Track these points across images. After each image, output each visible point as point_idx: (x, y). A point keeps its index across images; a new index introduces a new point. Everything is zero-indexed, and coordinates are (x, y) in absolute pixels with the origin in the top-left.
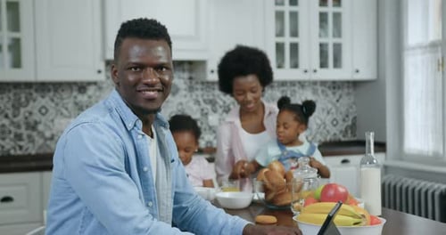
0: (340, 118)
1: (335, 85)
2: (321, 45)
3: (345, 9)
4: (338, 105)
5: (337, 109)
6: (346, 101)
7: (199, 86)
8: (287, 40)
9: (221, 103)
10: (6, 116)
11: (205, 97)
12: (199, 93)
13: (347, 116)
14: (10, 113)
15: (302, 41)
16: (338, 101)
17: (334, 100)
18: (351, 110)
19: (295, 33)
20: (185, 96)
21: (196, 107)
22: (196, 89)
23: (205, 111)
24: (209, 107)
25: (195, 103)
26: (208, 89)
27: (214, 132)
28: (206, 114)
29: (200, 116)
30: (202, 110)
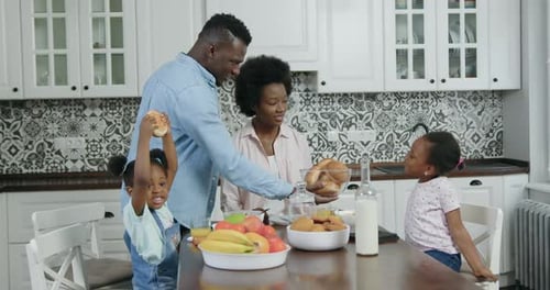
0: (482, 133)
1: (476, 96)
2: (451, 50)
3: (480, 11)
4: (480, 117)
5: (479, 123)
6: (489, 113)
7: (317, 99)
8: (411, 47)
9: (342, 117)
10: (117, 132)
11: (324, 111)
12: (317, 106)
13: (491, 131)
14: (120, 128)
15: (428, 47)
16: (479, 114)
17: (476, 113)
18: (496, 124)
19: (421, 40)
20: (301, 110)
21: (312, 122)
22: (314, 102)
23: (324, 125)
24: (328, 121)
25: (312, 118)
26: (326, 102)
27: (333, 148)
28: (325, 129)
29: (316, 131)
30: (320, 124)
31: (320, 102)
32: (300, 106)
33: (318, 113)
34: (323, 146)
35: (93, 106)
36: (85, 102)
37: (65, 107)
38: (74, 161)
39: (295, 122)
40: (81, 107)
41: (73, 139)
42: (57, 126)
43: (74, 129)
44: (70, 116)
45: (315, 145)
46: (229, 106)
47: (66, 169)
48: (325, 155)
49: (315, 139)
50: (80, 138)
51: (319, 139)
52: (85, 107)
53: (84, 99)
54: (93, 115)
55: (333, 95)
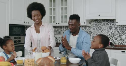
11: (121, 30)
20: (114, 30)
21: (117, 33)
22: (118, 28)
23: (121, 34)
24: (122, 33)
25: (117, 32)
26: (122, 28)
27: (123, 41)
28: (121, 35)
29: (118, 36)
30: (120, 34)
31: (120, 28)
32: (114, 29)
33: (119, 31)
34: (120, 40)
35: (63, 28)
36: (62, 27)
37: (58, 28)
38: (59, 40)
39: (112, 33)
40: (61, 28)
41: (59, 35)
42: (56, 32)
43: (59, 33)
44: (59, 30)
45: (118, 40)
46: (95, 28)
47: (58, 42)
48: (121, 42)
49: (118, 38)
50: (60, 35)
51: (119, 38)
52: (62, 28)
53: (62, 26)
54: (63, 30)
55: (124, 26)
